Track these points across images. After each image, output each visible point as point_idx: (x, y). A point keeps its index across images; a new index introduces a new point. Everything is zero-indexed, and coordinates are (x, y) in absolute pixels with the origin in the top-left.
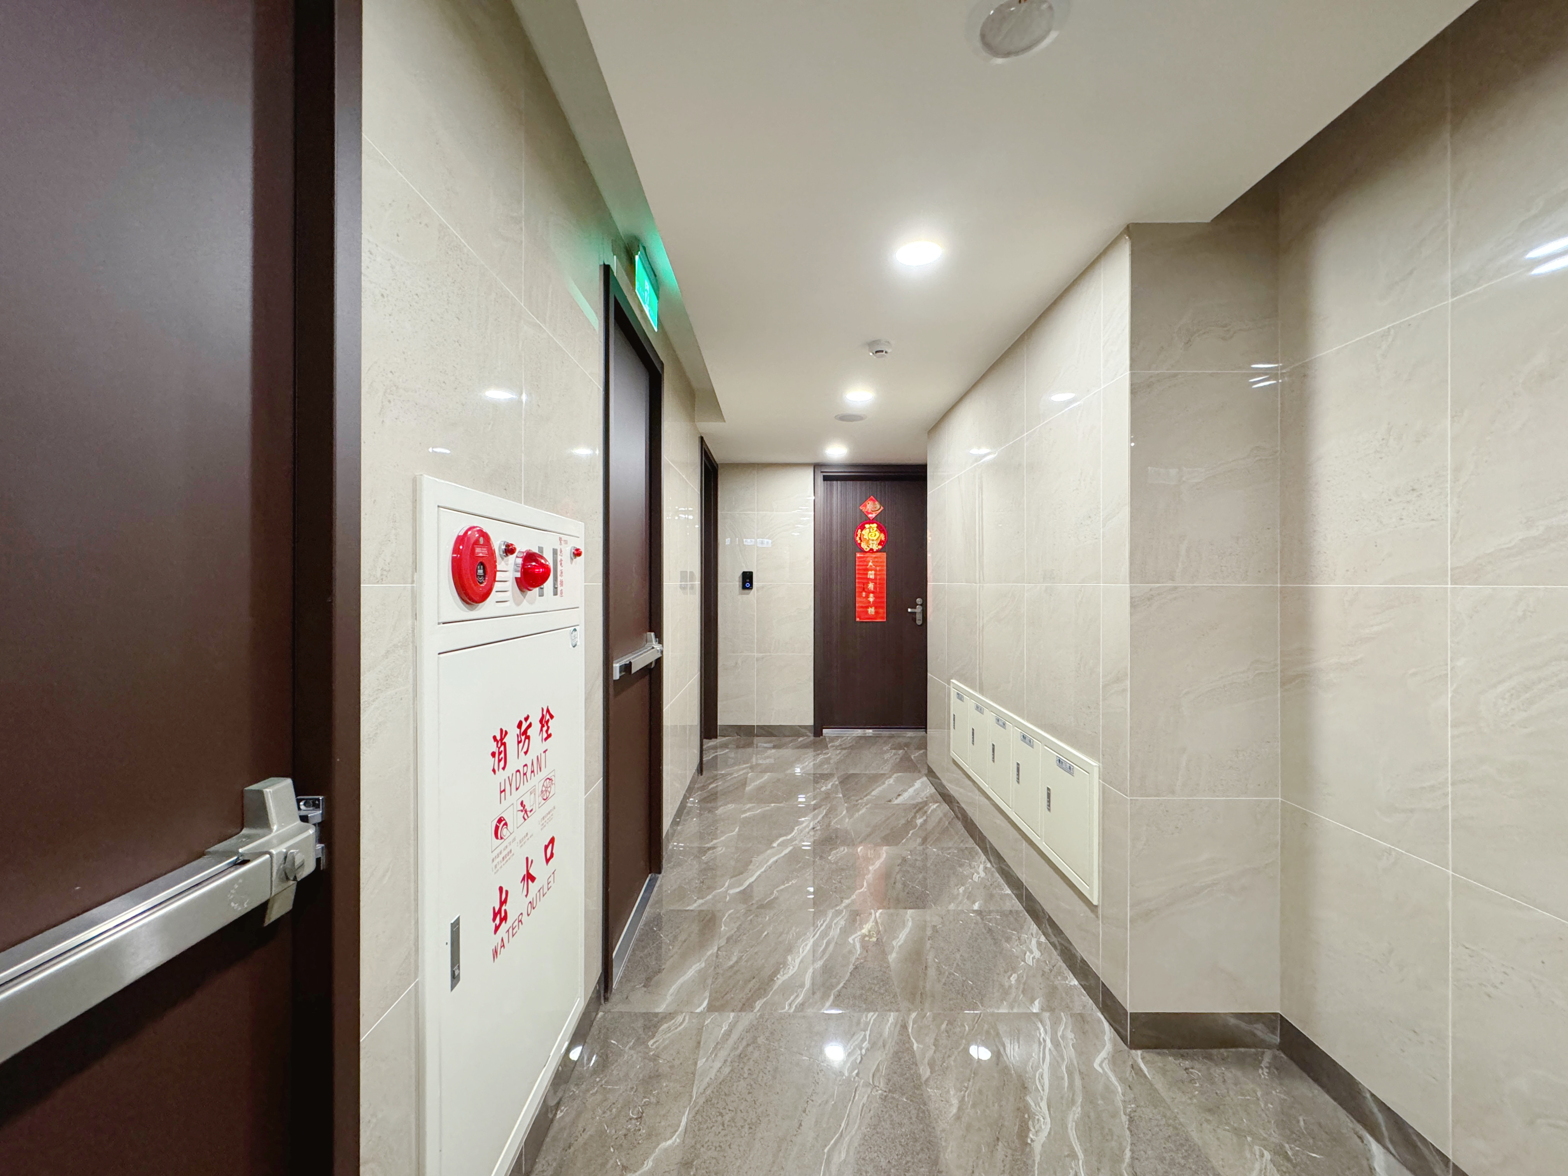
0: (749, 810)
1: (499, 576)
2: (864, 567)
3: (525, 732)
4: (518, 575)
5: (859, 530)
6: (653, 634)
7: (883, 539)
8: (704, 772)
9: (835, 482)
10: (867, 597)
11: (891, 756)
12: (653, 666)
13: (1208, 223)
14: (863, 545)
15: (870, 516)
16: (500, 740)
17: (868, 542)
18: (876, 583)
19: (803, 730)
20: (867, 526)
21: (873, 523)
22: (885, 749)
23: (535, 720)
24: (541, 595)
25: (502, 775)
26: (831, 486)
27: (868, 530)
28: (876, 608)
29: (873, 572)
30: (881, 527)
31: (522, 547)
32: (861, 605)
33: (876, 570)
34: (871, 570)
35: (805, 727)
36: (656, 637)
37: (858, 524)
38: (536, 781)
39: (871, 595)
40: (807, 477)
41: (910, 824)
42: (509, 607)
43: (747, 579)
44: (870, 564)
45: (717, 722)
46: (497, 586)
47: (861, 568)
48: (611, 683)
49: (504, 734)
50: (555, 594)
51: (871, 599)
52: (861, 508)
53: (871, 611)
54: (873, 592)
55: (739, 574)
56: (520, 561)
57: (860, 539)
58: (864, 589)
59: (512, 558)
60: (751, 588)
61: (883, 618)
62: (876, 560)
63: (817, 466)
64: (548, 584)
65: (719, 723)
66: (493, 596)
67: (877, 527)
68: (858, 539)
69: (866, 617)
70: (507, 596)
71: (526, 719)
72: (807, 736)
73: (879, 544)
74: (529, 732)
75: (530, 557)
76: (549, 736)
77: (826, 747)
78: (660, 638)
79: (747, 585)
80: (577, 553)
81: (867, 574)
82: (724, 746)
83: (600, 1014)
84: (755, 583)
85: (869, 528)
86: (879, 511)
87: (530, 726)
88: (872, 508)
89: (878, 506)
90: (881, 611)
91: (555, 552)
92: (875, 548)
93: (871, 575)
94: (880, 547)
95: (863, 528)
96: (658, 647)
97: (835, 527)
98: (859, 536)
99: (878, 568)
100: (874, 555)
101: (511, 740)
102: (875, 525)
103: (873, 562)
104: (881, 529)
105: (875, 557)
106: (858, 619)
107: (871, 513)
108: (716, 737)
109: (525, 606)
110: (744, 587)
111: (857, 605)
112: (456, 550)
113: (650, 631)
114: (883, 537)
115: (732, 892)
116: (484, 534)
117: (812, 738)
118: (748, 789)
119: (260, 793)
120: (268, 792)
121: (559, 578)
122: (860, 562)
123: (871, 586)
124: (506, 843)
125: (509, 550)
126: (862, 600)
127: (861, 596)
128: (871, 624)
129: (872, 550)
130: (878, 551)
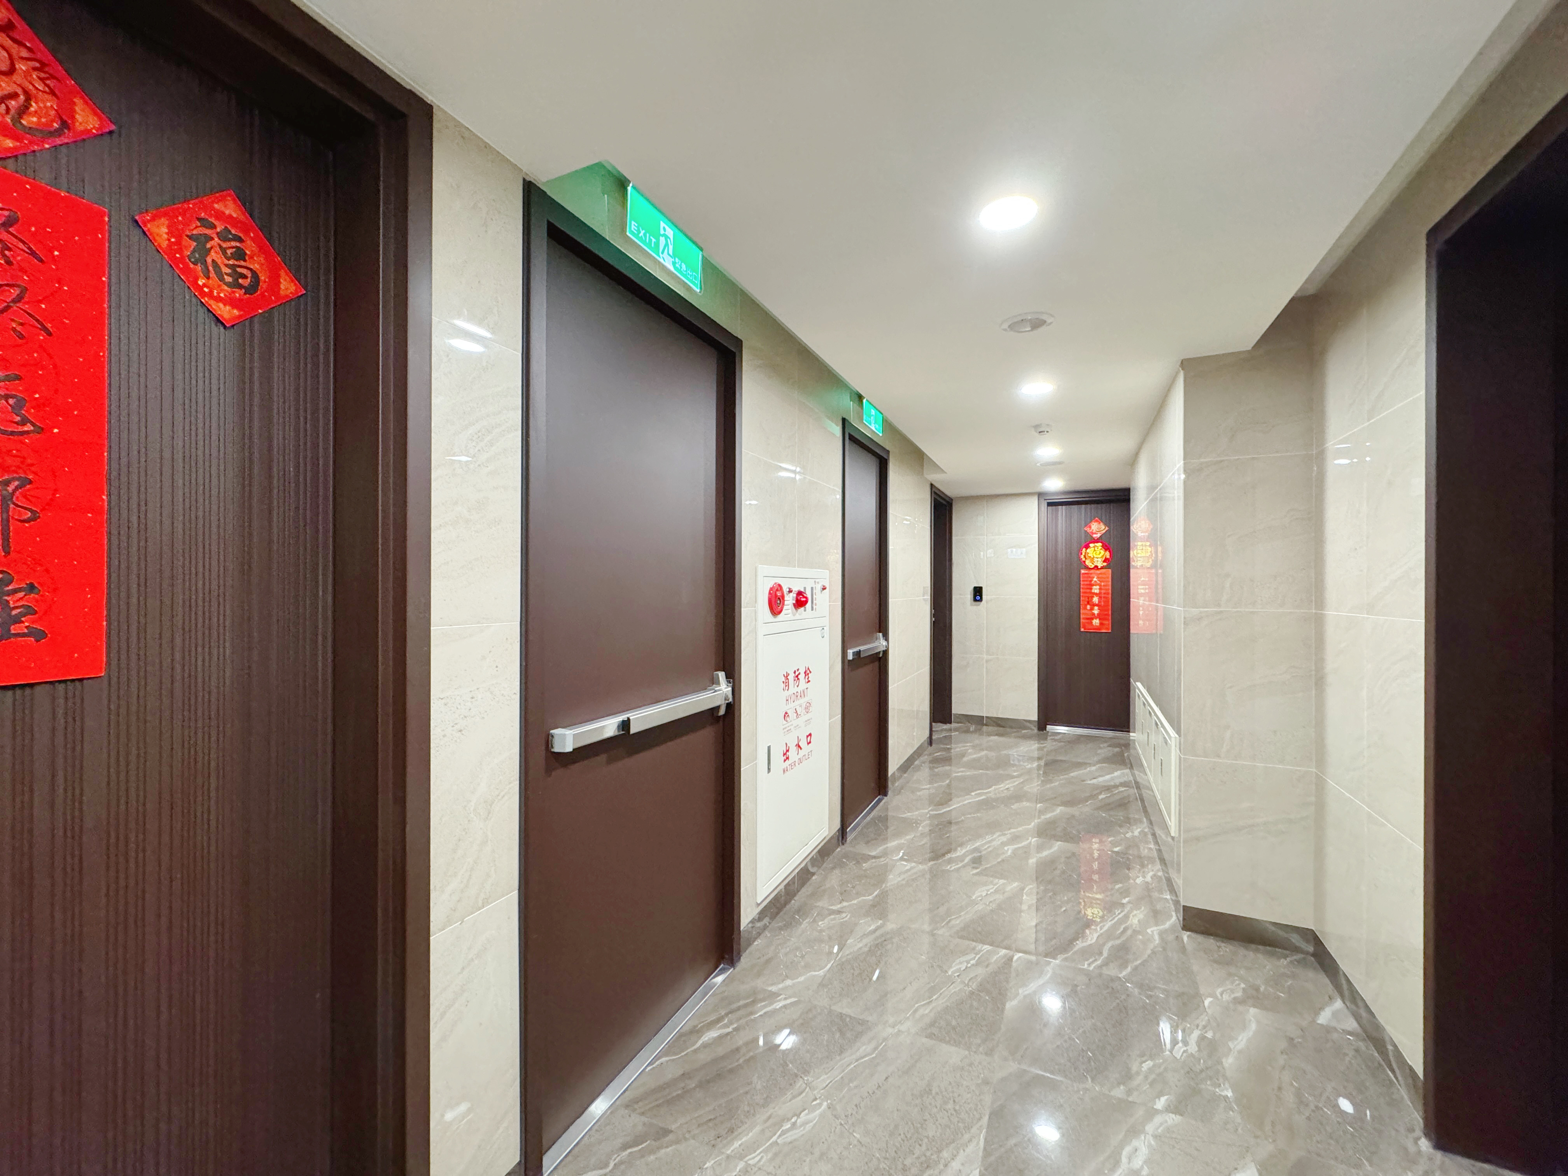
0: (962, 772)
1: (786, 603)
2: (1088, 583)
3: (797, 676)
4: (794, 602)
5: (1084, 549)
6: (881, 634)
7: (1108, 557)
8: (933, 745)
9: (1060, 507)
10: (1092, 609)
11: (1105, 751)
12: (881, 655)
13: (1248, 351)
14: (1088, 563)
15: (1094, 536)
16: (786, 677)
17: (1092, 559)
18: (1100, 597)
19: (1028, 724)
20: (1091, 545)
21: (1097, 542)
22: (1102, 746)
23: (802, 671)
24: (805, 611)
25: (787, 693)
26: (1057, 511)
27: (1093, 549)
28: (1100, 619)
29: (1098, 587)
30: (1106, 546)
31: (795, 589)
32: (1084, 616)
33: (1100, 585)
34: (1096, 585)
35: (1030, 721)
36: (883, 636)
37: (1083, 544)
38: (803, 701)
39: (1096, 608)
40: (1034, 502)
41: (1093, 797)
42: (790, 616)
43: (978, 593)
44: (1095, 579)
45: (951, 711)
46: (785, 607)
47: (1086, 583)
48: (846, 662)
49: (788, 675)
50: (812, 610)
51: (1096, 611)
52: (1086, 529)
53: (1096, 622)
54: (1097, 605)
55: (972, 588)
56: (795, 595)
57: (1085, 556)
58: (1088, 603)
59: (791, 594)
60: (981, 600)
61: (1107, 629)
62: (1100, 576)
63: (1040, 495)
64: (809, 605)
65: (953, 712)
66: (784, 612)
67: (1102, 546)
68: (1082, 557)
69: (1092, 627)
70: (790, 611)
71: (798, 670)
72: (1031, 729)
73: (1104, 561)
74: (799, 677)
75: (800, 593)
76: (809, 681)
77: (1046, 739)
78: (886, 637)
79: (978, 598)
80: (824, 589)
81: (1091, 589)
82: (956, 730)
83: (839, 849)
84: (984, 597)
85: (1094, 547)
86: (1104, 531)
87: (799, 674)
88: (1098, 528)
89: (1103, 527)
90: (1106, 622)
91: (812, 588)
92: (1100, 565)
93: (1096, 589)
94: (1105, 564)
95: (1087, 547)
96: (884, 643)
97: (1060, 547)
98: (1083, 554)
99: (1103, 584)
100: (1098, 572)
101: (791, 677)
102: (1100, 544)
103: (1098, 578)
104: (1106, 547)
105: (1101, 574)
106: (1082, 630)
107: (1095, 533)
108: (951, 723)
109: (797, 616)
110: (975, 600)
111: (1081, 617)
112: (770, 593)
113: (880, 632)
114: (1108, 555)
115: (931, 813)
116: (779, 585)
117: (1036, 731)
118: (965, 759)
119: (718, 675)
120: (720, 674)
121: (814, 602)
122: (1084, 577)
123: (1096, 600)
124: (789, 724)
125: (790, 591)
126: (1086, 611)
127: (1085, 608)
128: (1096, 633)
129: (1096, 567)
130: (1102, 568)
